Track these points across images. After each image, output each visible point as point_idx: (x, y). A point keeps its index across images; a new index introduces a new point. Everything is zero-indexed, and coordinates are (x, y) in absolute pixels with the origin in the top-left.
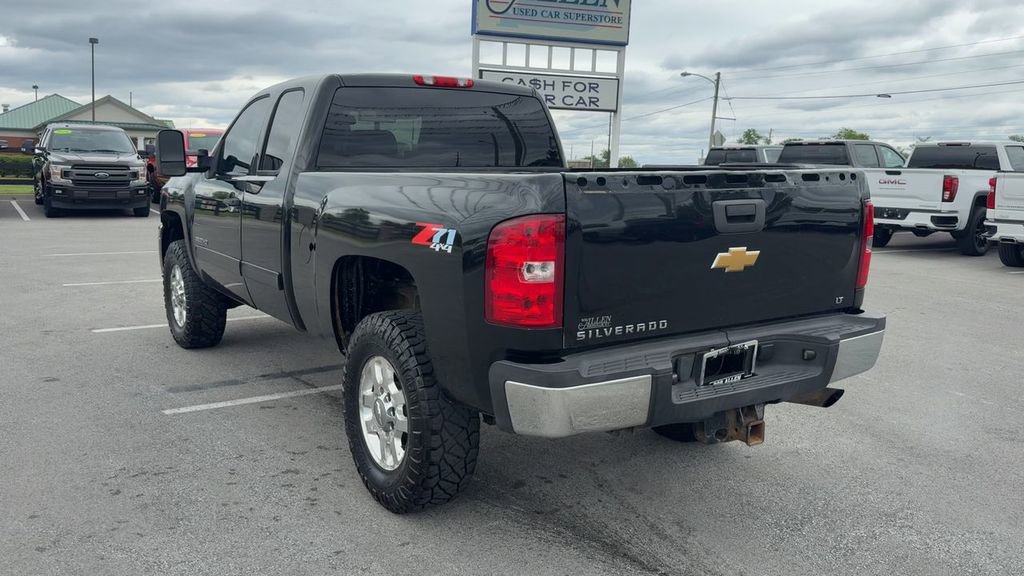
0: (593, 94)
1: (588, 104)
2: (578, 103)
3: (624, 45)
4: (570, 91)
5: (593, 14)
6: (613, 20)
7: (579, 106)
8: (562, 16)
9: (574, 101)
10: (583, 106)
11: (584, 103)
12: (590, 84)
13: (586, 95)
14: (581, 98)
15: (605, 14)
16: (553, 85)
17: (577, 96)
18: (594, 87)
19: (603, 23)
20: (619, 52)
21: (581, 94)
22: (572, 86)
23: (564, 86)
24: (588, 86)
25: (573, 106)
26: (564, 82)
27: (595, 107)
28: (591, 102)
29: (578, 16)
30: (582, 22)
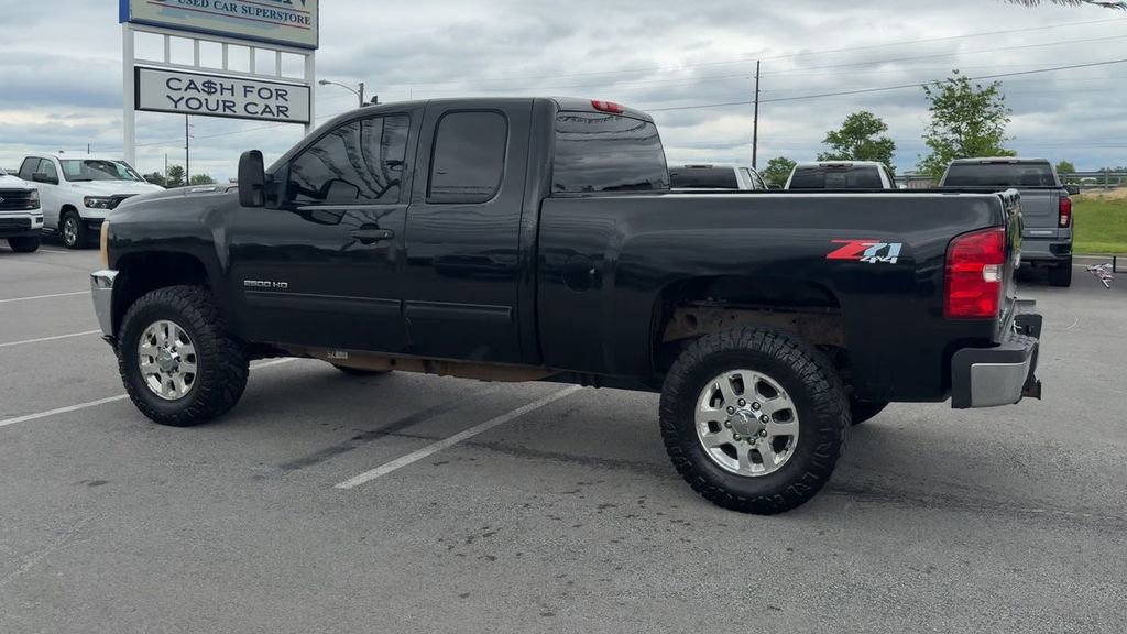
0: (281, 102)
1: (276, 113)
2: (264, 111)
3: (313, 48)
4: (253, 97)
5: (277, 10)
6: (299, 19)
7: (265, 115)
8: (239, 9)
9: (259, 109)
10: (270, 116)
11: (271, 112)
12: (277, 90)
13: (273, 103)
14: (267, 106)
15: (291, 12)
16: (232, 89)
17: (262, 104)
18: (281, 95)
19: (289, 22)
20: (307, 55)
21: (267, 102)
22: (256, 91)
23: (246, 91)
24: (274, 93)
25: (259, 115)
26: (245, 87)
27: (285, 118)
28: (279, 111)
29: (258, 11)
30: (265, 19)
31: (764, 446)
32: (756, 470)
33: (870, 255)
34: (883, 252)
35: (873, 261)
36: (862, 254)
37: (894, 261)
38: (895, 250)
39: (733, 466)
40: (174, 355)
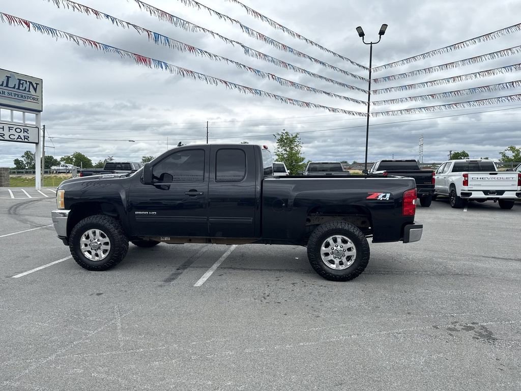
0: (26, 134)
1: (23, 139)
2: (18, 138)
3: (40, 111)
4: (13, 132)
5: (24, 95)
6: (34, 99)
7: (18, 140)
8: (6, 93)
9: (16, 137)
10: (21, 140)
11: (21, 138)
12: (24, 129)
13: (22, 135)
14: (19, 136)
15: (30, 96)
16: (3, 128)
17: (17, 135)
18: (26, 131)
19: (29, 100)
20: (36, 114)
21: (19, 134)
22: (14, 129)
23: (9, 129)
24: (23, 130)
25: (15, 140)
26: (9, 127)
27: (27, 141)
28: (25, 138)
29: (15, 95)
30: (18, 98)
31: (344, 260)
32: (341, 268)
33: (380, 197)
34: (384, 196)
35: (381, 199)
36: (378, 197)
37: (388, 199)
38: (388, 195)
39: (333, 266)
40: (99, 243)
